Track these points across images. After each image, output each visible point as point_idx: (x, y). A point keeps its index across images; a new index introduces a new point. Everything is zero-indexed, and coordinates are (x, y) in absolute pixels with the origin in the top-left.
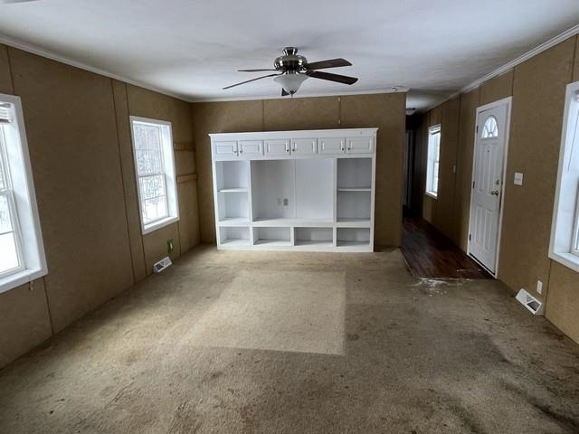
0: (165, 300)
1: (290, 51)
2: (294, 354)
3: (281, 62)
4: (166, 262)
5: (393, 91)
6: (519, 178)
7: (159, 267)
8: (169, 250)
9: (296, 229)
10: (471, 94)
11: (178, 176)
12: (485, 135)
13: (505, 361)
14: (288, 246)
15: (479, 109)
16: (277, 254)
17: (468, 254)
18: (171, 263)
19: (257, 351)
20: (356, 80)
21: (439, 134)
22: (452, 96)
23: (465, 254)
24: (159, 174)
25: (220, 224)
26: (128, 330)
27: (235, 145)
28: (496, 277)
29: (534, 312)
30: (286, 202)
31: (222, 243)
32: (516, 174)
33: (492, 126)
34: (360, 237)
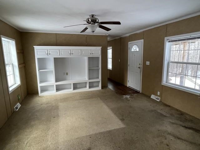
0: (33, 123)
1: (93, 16)
2: (110, 131)
3: (90, 20)
4: (19, 105)
5: (105, 35)
6: (148, 63)
7: (17, 108)
8: (19, 99)
9: (74, 84)
10: (126, 37)
11: (19, 64)
12: (133, 50)
13: (165, 116)
14: (71, 91)
15: (129, 43)
16: (68, 94)
17: (128, 86)
18: (20, 106)
19: (96, 134)
20: (111, 29)
21: (111, 50)
22: (117, 38)
23: (127, 87)
24: (10, 64)
25: (39, 85)
26: (26, 142)
27: (46, 51)
28: (141, 92)
29: (159, 101)
30: (67, 74)
31: (41, 93)
32: (147, 62)
33: (135, 48)
34: (95, 85)
